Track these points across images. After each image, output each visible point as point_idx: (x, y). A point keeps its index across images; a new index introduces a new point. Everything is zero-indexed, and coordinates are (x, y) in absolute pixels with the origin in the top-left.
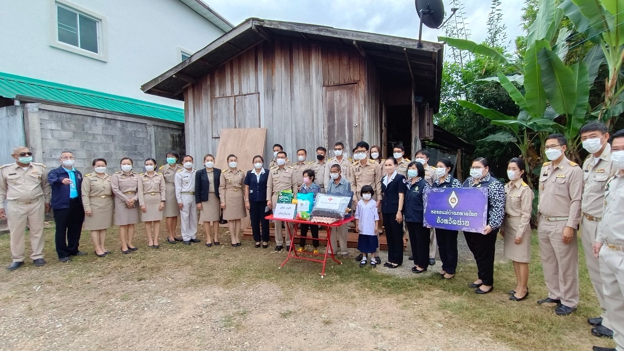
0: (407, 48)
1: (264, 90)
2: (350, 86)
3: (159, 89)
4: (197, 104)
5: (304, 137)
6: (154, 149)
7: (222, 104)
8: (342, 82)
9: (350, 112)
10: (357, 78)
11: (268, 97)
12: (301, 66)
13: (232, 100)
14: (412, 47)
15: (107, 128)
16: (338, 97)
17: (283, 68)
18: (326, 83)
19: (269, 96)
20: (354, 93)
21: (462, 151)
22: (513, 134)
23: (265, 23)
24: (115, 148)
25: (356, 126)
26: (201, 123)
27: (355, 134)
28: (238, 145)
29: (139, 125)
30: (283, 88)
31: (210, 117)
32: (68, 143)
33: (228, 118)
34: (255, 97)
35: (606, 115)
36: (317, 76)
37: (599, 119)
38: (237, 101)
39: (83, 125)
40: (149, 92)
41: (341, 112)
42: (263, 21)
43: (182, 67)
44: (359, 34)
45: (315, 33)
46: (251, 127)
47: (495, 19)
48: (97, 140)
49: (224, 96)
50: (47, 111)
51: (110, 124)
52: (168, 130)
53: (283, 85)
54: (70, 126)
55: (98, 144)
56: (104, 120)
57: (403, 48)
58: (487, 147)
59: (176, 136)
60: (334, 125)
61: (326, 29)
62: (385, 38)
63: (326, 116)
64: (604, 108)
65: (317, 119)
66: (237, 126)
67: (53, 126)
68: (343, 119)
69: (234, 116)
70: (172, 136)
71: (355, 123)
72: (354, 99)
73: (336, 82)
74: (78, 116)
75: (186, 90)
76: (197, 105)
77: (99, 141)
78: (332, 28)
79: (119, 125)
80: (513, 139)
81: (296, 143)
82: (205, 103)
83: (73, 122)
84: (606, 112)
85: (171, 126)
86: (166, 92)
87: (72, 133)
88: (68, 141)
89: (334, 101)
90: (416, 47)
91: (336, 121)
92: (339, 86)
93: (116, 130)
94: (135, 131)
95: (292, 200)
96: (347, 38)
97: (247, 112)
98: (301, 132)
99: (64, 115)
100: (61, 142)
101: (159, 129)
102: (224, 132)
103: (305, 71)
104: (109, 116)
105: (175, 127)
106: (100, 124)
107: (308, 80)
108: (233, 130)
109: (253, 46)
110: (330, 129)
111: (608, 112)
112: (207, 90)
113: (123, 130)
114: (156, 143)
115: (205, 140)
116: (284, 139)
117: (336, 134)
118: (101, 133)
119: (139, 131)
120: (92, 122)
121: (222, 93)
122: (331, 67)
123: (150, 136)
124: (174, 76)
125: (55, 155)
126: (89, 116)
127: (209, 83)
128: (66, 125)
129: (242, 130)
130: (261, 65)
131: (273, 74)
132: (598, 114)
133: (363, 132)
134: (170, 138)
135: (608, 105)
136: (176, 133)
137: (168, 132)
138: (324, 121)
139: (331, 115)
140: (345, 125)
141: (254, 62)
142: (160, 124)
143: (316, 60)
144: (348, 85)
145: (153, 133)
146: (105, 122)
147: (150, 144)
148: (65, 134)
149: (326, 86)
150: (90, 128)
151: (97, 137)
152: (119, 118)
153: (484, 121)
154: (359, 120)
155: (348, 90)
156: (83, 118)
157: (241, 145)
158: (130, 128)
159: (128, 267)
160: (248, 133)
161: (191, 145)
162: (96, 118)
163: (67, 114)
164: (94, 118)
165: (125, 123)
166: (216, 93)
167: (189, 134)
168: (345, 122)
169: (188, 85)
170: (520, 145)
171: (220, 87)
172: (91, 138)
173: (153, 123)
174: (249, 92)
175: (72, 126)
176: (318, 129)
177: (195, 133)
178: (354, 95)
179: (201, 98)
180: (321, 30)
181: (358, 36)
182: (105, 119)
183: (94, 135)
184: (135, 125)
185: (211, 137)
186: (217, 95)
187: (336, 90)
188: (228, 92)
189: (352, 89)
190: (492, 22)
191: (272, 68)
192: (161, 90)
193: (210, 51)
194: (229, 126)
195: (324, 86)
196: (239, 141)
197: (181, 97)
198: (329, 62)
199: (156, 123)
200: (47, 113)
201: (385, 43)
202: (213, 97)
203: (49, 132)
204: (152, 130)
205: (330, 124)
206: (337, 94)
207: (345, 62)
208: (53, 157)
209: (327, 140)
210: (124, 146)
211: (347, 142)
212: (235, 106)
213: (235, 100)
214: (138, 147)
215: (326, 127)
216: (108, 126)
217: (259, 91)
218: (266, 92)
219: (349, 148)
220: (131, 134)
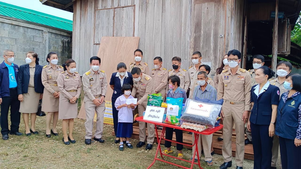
1: (140, 3)
5: (172, 46)
6: (47, 52)
7: (103, 14)
9: (216, 24)
11: (142, 9)
13: (112, 11)
15: (12, 33)
16: (206, 9)
20: (222, 5)
24: (17, 50)
25: (222, 37)
26: (86, 31)
27: (220, 45)
28: (115, 51)
29: (37, 31)
30: (156, 1)
31: (93, 26)
33: (108, 28)
34: (131, 9)
38: (116, 12)
40: (46, 3)
41: (208, 23)
46: (126, 36)
48: (4, 42)
49: (105, 8)
51: (14, 29)
52: (59, 37)
56: (10, 25)
59: (66, 42)
60: (200, 36)
63: (193, 27)
65: (185, 30)
66: (115, 35)
68: (210, 30)
69: (112, 25)
70: (63, 42)
71: (221, 34)
72: (221, 12)
75: (75, 3)
76: (83, 16)
77: (5, 43)
79: (21, 30)
81: (165, 51)
82: (90, 14)
85: (62, 33)
89: (201, 13)
91: (202, 32)
93: (19, 34)
94: (33, 36)
95: (161, 103)
97: (124, 23)
98: (170, 42)
101: (53, 36)
102: (103, 40)
104: (14, 23)
105: (65, 34)
106: (8, 28)
110: (197, 40)
112: (92, 3)
113: (24, 33)
115: (88, 45)
117: (201, 44)
118: (8, 36)
119: (37, 36)
121: (104, 6)
123: (45, 41)
129: (119, 38)
133: (228, 43)
134: (61, 44)
136: (66, 40)
137: (59, 39)
138: (191, 32)
139: (198, 26)
140: (210, 36)
142: (54, 31)
145: (47, 38)
146: (11, 27)
147: (45, 47)
152: (22, 24)
154: (225, 32)
155: (215, 2)
157: (117, 52)
158: (30, 33)
159: (12, 154)
160: (124, 40)
162: (5, 24)
164: (3, 24)
165: (26, 29)
166: (99, 5)
167: (75, 40)
168: (211, 33)
171: (103, 0)
173: (48, 30)
174: (126, 5)
176: (185, 39)
177: (80, 39)
178: (222, 7)
179: (86, 9)
182: (11, 25)
184: (34, 30)
185: (93, 44)
186: (100, 7)
187: (204, 3)
188: (109, 5)
189: (220, 1)
194: (108, 35)
196: (116, 47)
197: (71, 9)
199: (51, 31)
202: (96, 9)
204: (47, 36)
205: (197, 35)
206: (205, 6)
209: (193, 49)
210: (24, 48)
211: (212, 51)
212: (114, 17)
213: (114, 11)
214: (35, 49)
215: (193, 38)
216: (13, 31)
217: (135, 4)
218: (141, 4)
219: (213, 58)
220: (30, 38)
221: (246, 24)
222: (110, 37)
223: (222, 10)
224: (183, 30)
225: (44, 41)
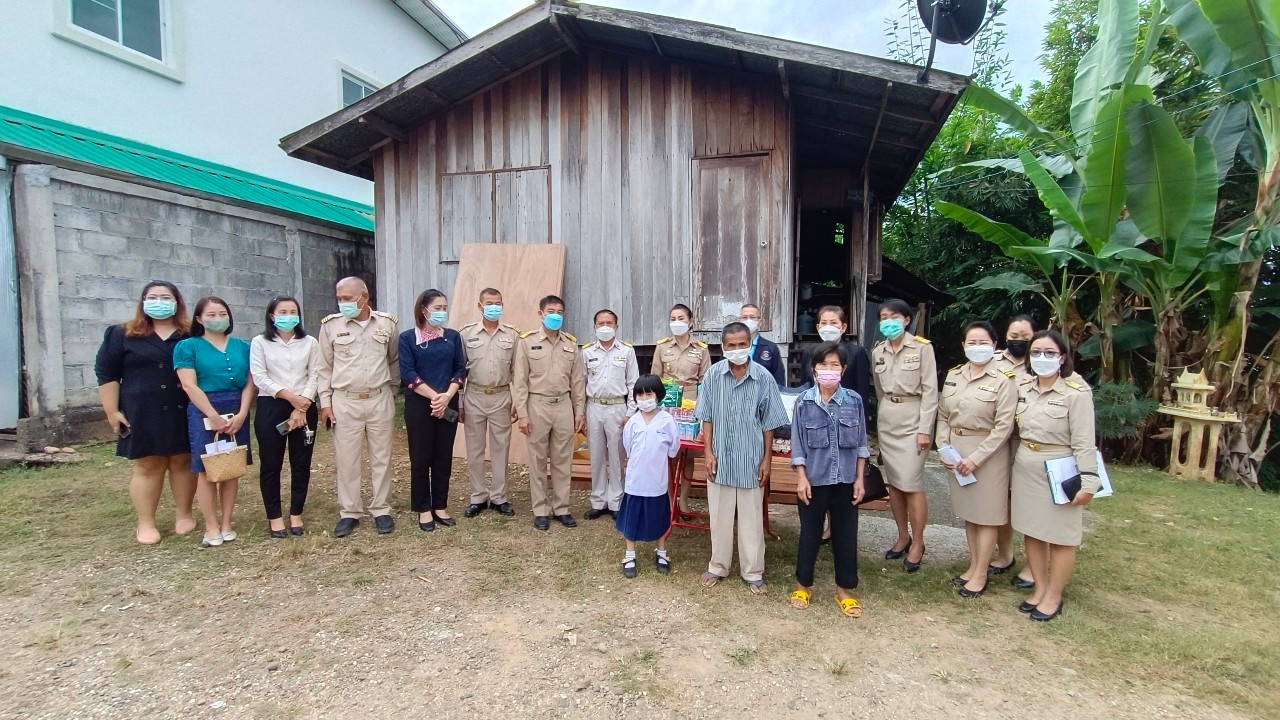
0: (894, 83)
1: (562, 161)
2: (753, 159)
3: (319, 149)
4: (404, 187)
5: (650, 266)
6: (299, 284)
7: (464, 188)
8: (737, 152)
9: (752, 216)
10: (767, 144)
11: (569, 176)
12: (646, 112)
13: (487, 180)
14: (905, 81)
15: (201, 233)
16: (727, 181)
17: (606, 114)
18: (701, 152)
19: (573, 174)
20: (761, 174)
21: (926, 307)
22: (1036, 275)
23: (581, 11)
24: (219, 279)
25: (764, 247)
26: (415, 228)
27: (762, 264)
28: (502, 280)
29: (269, 229)
30: (605, 158)
31: (434, 217)
32: (115, 263)
33: (477, 221)
34: (540, 175)
35: (1258, 243)
36: (680, 135)
37: (1241, 249)
38: (498, 183)
39: (148, 222)
40: (299, 154)
41: (731, 215)
42: (577, 6)
43: (382, 99)
44: (793, 46)
45: (695, 38)
46: (529, 240)
47: (991, 41)
48: (179, 259)
49: (469, 171)
50: (69, 186)
51: (206, 222)
52: (328, 242)
53: (605, 152)
54: (120, 224)
55: (182, 267)
56: (194, 213)
57: (887, 81)
58: (966, 301)
59: (344, 258)
60: (715, 243)
61: (720, 33)
62: (848, 58)
63: (699, 223)
64: (1251, 228)
65: (680, 229)
66: (498, 238)
67: (81, 221)
68: (737, 230)
69: (490, 215)
70: (337, 257)
71: (762, 239)
72: (761, 189)
73: (723, 150)
74: (138, 200)
75: (380, 153)
76: (403, 190)
77: (183, 261)
78: (734, 30)
79: (226, 225)
80: (1035, 287)
81: (632, 278)
82: (425, 186)
83: (128, 214)
84: (1257, 237)
85: (336, 234)
86: (332, 157)
87: (125, 240)
88: (116, 258)
89: (716, 191)
90: (913, 82)
91: (720, 234)
92: (729, 158)
93: (219, 237)
94: (259, 242)
95: (680, 399)
96: (766, 53)
97: (521, 209)
98: (644, 257)
99: (106, 196)
100: (101, 259)
101: (312, 241)
102: (467, 250)
103: (654, 124)
104: (205, 205)
105: (343, 236)
106: (187, 220)
107: (660, 142)
108: (489, 246)
109: (538, 63)
110: (708, 251)
111: (1263, 237)
112: (427, 155)
113: (235, 235)
114: (304, 271)
115: (423, 266)
116: (605, 270)
117: (720, 262)
118: (189, 243)
119: (269, 242)
120: (168, 217)
121: (464, 164)
122: (711, 116)
123: (293, 254)
124: (361, 120)
125: (87, 290)
126: (163, 202)
127: (433, 141)
128: (110, 220)
129: (509, 247)
130: (555, 106)
131: (582, 125)
132: (1239, 240)
133: (778, 259)
134: (332, 262)
135: (1262, 222)
136: (345, 251)
137: (328, 248)
138: (694, 233)
139: (709, 221)
140: (739, 244)
141: (540, 98)
142: (313, 229)
143: (680, 100)
144: (749, 158)
145: (298, 248)
146: (197, 217)
147: (292, 272)
148: (111, 242)
149: (701, 157)
150: (165, 231)
151: (179, 251)
152: (228, 210)
153: (961, 249)
154: (771, 234)
155: (747, 167)
156: (148, 206)
157: (509, 282)
158: (250, 235)
160: (524, 252)
161: (388, 279)
162: (178, 208)
163: (114, 196)
164: (173, 207)
165: (239, 224)
166: (449, 164)
167: (383, 252)
168: (740, 238)
169: (384, 142)
170: (1053, 298)
171: (460, 151)
172: (166, 252)
173: (298, 224)
174: (526, 165)
175: (125, 223)
176: (680, 249)
177: (399, 250)
178: (762, 180)
179: (413, 172)
180: (708, 34)
181: (789, 50)
182: (196, 212)
183: (172, 246)
184: (260, 227)
185: (436, 261)
186: (453, 167)
187: (722, 167)
188: (479, 163)
189: (757, 166)
190: (985, 49)
191: (581, 114)
192: (324, 150)
193: (449, 67)
194: (478, 238)
195: (696, 157)
196: (504, 270)
197: (366, 170)
198: (709, 106)
199: (305, 227)
200: (67, 190)
201: (848, 69)
202: (441, 172)
203: (74, 236)
204: (295, 241)
205: (708, 240)
206: (725, 176)
207: (744, 109)
208: (81, 295)
209: (700, 274)
210: (237, 276)
211: (744, 279)
212: (494, 194)
213: (494, 180)
214: (266, 278)
215: (699, 246)
216: (203, 228)
217: (551, 162)
218: (566, 165)
219: (747, 292)
220: (251, 247)
221: (799, 216)
222: (487, 245)
223: (762, 185)
224: (674, 229)
225: (289, 254)
